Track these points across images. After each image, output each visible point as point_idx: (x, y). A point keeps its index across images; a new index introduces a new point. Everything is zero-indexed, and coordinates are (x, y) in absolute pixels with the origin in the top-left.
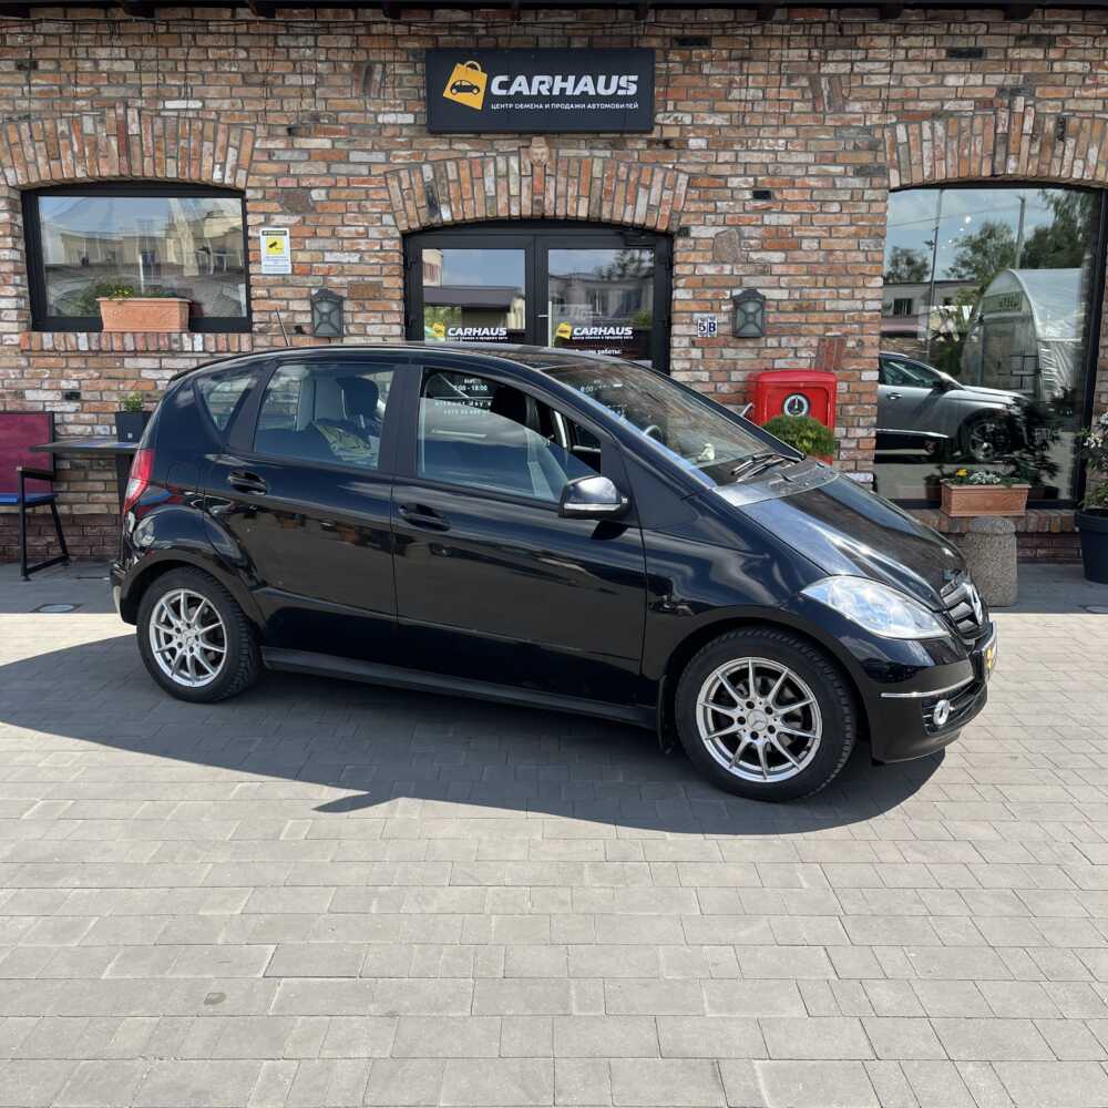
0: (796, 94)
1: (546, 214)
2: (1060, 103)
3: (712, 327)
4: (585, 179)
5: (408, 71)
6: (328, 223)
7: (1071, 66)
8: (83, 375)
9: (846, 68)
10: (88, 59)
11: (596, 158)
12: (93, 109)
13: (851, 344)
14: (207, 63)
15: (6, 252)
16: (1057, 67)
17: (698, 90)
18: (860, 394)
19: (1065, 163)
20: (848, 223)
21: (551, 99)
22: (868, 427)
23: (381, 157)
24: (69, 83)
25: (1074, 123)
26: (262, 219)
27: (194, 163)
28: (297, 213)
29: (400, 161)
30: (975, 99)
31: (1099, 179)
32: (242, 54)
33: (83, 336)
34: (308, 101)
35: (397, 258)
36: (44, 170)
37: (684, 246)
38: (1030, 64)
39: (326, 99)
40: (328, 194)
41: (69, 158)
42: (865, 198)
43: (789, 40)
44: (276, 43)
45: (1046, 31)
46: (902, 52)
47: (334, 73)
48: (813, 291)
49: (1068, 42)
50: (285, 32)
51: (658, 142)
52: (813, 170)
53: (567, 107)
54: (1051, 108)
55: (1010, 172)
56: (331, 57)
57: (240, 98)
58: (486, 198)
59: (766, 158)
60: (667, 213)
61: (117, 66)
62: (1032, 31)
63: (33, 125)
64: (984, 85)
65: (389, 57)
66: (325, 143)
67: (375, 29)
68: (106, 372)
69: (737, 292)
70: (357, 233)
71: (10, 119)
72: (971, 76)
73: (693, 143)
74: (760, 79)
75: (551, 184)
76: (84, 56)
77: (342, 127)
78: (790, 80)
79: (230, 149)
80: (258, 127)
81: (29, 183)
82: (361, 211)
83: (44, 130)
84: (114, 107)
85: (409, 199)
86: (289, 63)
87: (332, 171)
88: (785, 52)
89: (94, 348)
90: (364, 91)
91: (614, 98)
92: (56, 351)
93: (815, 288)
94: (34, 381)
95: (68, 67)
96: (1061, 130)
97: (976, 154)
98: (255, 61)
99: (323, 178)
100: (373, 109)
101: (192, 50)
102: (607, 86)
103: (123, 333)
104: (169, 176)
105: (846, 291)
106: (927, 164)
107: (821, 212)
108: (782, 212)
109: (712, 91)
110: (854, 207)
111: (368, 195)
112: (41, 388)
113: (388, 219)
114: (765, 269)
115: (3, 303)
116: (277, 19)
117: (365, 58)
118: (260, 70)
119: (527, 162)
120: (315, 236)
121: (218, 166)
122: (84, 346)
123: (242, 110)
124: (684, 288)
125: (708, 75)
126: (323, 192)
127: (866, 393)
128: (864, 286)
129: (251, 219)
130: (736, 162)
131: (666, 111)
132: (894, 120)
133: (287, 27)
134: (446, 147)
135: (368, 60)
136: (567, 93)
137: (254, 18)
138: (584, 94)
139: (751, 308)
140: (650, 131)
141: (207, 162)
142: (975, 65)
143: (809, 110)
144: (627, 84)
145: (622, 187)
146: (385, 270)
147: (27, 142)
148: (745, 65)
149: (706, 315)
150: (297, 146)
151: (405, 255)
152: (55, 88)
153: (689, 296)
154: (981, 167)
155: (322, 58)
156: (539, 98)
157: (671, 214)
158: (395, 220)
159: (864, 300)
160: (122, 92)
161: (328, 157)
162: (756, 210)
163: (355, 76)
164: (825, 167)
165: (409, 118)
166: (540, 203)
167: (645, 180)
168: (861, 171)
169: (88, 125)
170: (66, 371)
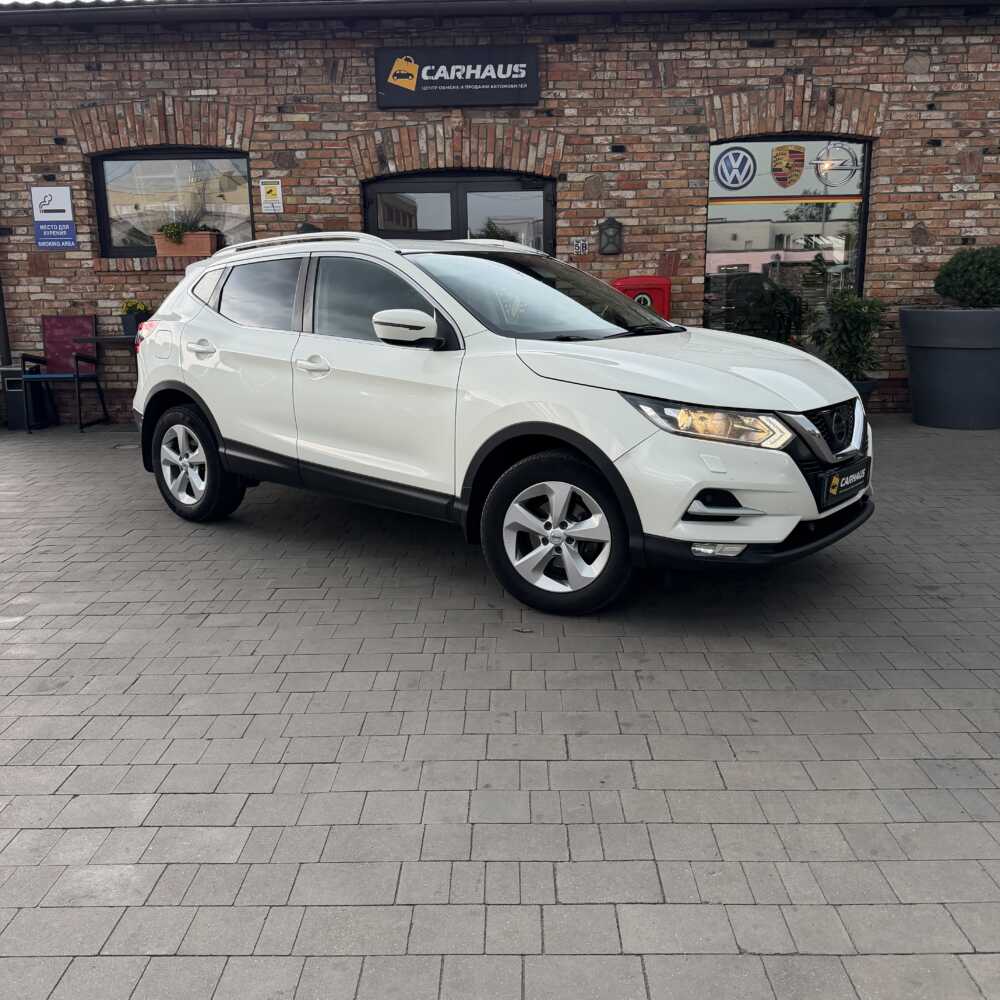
0: (641, 75)
1: (464, 166)
2: (830, 79)
3: (584, 246)
4: (490, 140)
5: (362, 64)
6: (309, 175)
7: (838, 51)
8: (137, 289)
9: (674, 55)
10: (136, 61)
11: (499, 123)
12: (141, 97)
13: (684, 257)
14: (220, 62)
15: (83, 201)
16: (828, 52)
17: (571, 73)
18: (690, 293)
19: (836, 122)
20: (680, 167)
21: (464, 81)
22: (697, 318)
23: (344, 126)
24: (124, 80)
25: (840, 92)
26: (261, 173)
27: (213, 134)
28: (287, 168)
29: (357, 129)
30: (770, 77)
31: (861, 133)
32: (245, 55)
33: (137, 261)
34: (292, 87)
35: (358, 201)
36: (107, 142)
37: (563, 188)
38: (808, 50)
39: (305, 86)
40: (307, 155)
41: (125, 133)
42: (693, 149)
43: (634, 36)
44: (269, 46)
45: (817, 26)
46: (715, 45)
47: (311, 67)
48: (657, 219)
49: (836, 34)
50: (274, 38)
51: (542, 111)
52: (654, 130)
53: (476, 87)
54: (825, 81)
55: (795, 129)
56: (307, 55)
57: (246, 87)
58: (420, 154)
59: (620, 121)
60: (550, 164)
61: (158, 66)
62: (810, 26)
63: (99, 109)
64: (775, 66)
65: (349, 54)
66: (305, 117)
67: (339, 35)
68: (154, 286)
69: (602, 221)
70: (329, 182)
71: (82, 105)
72: (766, 60)
73: (568, 112)
74: (614, 64)
75: (467, 144)
76: (133, 59)
77: (316, 106)
78: (635, 65)
79: (237, 123)
80: (258, 108)
81: (98, 152)
82: (331, 166)
83: (106, 113)
84: (156, 96)
85: (366, 157)
86: (278, 61)
87: (310, 137)
88: (631, 45)
89: (145, 268)
90: (331, 79)
91: (510, 80)
92: (118, 271)
93: (658, 216)
94: (105, 294)
95: (123, 67)
96: (831, 98)
97: (771, 117)
98: (255, 59)
99: (303, 143)
100: (338, 92)
101: (210, 53)
102: (504, 72)
103: (165, 258)
104: (195, 143)
105: (681, 218)
106: (736, 125)
107: (661, 160)
108: (633, 161)
109: (580, 73)
110: (686, 156)
111: (336, 154)
112: (108, 299)
113: (351, 172)
114: (621, 203)
115: (80, 238)
116: (270, 29)
117: (332, 55)
118: (258, 65)
119: (449, 129)
120: (299, 184)
121: (229, 136)
122: (139, 269)
123: (245, 95)
124: (564, 218)
125: (577, 62)
126: (304, 153)
127: (696, 293)
128: (693, 214)
129: (254, 174)
130: (599, 125)
131: (548, 89)
132: (712, 92)
133: (275, 35)
134: (391, 118)
135: (334, 57)
136: (477, 77)
137: (252, 29)
138: (489, 77)
139: (611, 232)
140: (537, 104)
141: (221, 133)
142: (769, 52)
143: (650, 86)
144: (518, 70)
145: (518, 144)
146: (350, 209)
147: (95, 122)
148: (603, 54)
149: (579, 238)
150: (285, 120)
151: (364, 196)
152: (114, 83)
153: (568, 225)
154: (774, 127)
155: (301, 56)
156: (456, 81)
157: (554, 163)
158: (356, 172)
159: (692, 224)
160: (161, 84)
161: (306, 128)
162: (615, 160)
163: (324, 68)
164: (663, 128)
165: (364, 98)
166: (459, 158)
167: (534, 139)
168: (689, 130)
169: (138, 108)
170: (125, 286)
